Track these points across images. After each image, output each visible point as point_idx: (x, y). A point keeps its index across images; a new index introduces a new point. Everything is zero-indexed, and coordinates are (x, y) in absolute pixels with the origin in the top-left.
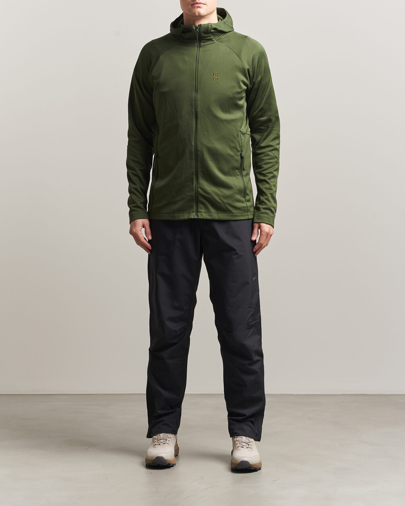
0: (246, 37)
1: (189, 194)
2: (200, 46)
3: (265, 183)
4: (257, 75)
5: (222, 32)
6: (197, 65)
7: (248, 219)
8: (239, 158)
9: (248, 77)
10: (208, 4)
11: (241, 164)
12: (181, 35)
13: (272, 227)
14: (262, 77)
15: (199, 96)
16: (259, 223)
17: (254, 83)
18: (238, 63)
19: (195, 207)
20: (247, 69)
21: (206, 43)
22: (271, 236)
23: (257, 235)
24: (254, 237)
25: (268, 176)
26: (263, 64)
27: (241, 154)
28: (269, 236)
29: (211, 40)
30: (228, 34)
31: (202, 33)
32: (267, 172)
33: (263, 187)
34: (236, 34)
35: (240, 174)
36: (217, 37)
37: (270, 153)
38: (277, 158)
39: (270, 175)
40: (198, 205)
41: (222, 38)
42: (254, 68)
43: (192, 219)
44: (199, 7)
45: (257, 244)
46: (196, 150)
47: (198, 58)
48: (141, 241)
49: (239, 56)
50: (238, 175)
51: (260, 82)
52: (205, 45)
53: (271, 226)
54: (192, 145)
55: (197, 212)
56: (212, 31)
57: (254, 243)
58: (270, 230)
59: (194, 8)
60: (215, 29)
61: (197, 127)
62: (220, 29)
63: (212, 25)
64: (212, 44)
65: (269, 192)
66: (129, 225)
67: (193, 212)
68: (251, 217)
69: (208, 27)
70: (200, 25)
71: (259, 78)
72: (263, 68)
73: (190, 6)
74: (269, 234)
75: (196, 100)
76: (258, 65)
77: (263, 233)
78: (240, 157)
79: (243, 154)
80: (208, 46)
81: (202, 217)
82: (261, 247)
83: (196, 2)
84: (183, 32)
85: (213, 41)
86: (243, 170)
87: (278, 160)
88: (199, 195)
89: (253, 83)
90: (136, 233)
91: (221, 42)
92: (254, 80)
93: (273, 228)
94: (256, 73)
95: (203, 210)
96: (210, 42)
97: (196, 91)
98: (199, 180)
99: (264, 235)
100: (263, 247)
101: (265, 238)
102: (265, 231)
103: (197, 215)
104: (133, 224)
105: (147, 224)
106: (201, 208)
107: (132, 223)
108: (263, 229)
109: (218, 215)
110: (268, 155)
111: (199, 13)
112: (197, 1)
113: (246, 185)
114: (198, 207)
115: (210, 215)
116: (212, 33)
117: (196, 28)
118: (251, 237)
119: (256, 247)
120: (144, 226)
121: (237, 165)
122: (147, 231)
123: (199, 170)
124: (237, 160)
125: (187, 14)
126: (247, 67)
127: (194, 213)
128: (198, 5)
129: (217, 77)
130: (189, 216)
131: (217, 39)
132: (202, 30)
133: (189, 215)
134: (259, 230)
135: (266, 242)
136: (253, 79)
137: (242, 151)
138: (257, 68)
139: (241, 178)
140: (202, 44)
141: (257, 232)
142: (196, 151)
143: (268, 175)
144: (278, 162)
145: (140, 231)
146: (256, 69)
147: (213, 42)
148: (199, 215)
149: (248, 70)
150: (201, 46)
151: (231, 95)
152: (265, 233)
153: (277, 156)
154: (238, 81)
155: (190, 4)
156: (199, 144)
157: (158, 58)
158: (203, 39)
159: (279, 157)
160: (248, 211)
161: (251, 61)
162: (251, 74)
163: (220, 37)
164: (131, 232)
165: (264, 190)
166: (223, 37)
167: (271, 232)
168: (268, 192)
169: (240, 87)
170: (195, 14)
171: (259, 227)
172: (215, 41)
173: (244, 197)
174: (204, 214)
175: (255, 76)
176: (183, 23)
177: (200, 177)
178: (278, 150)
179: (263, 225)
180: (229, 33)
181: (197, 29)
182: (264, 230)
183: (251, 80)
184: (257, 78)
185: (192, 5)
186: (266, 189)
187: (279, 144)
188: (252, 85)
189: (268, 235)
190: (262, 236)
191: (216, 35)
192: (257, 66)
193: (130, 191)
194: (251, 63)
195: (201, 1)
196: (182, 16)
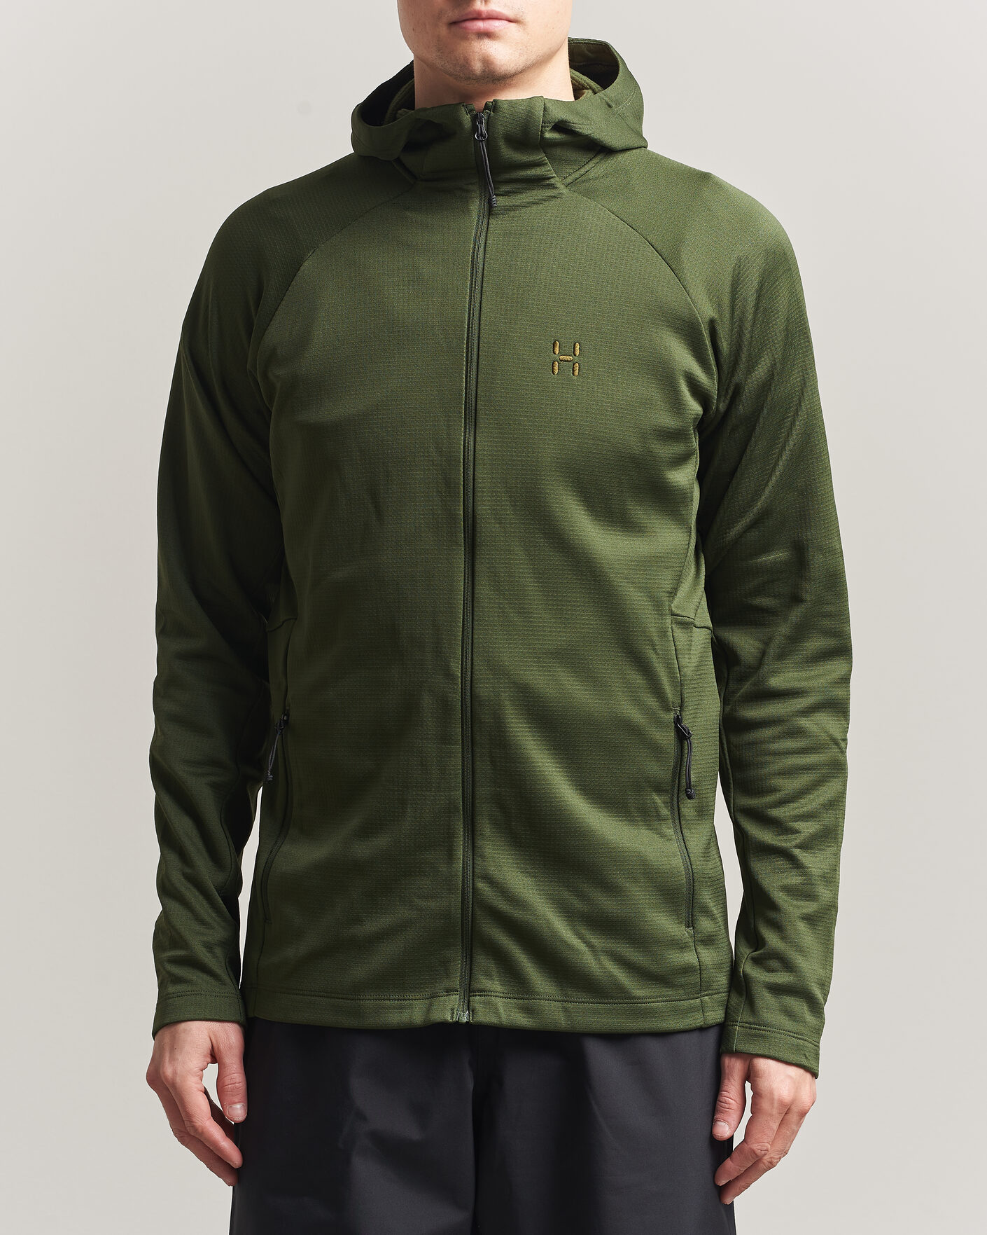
0: (705, 177)
1: (432, 904)
2: (490, 211)
3: (781, 863)
4: (750, 356)
5: (597, 149)
6: (478, 296)
7: (701, 1029)
8: (666, 739)
9: (713, 362)
10: (528, 18)
11: (675, 767)
12: (398, 160)
13: (808, 1076)
14: (774, 366)
15: (485, 445)
16: (749, 1057)
17: (738, 391)
18: (669, 293)
19: (458, 967)
20: (707, 320)
21: (519, 196)
22: (803, 1114)
23: (739, 1113)
24: (724, 1121)
25: (797, 832)
26: (782, 304)
27: (678, 720)
28: (791, 1115)
29: (540, 182)
30: (621, 158)
31: (502, 144)
32: (797, 812)
33: (774, 879)
34: (657, 161)
35: (672, 813)
36: (569, 170)
37: (804, 722)
38: (837, 744)
39: (808, 828)
40: (471, 958)
41: (592, 175)
42: (741, 321)
43: (444, 1025)
44: (488, 35)
45: (735, 1155)
46: (471, 700)
47: (480, 271)
48: (193, 1127)
49: (672, 261)
50: (660, 818)
51: (766, 387)
52: (514, 208)
53: (801, 1071)
54: (448, 675)
55: (470, 990)
56: (548, 135)
57: (723, 1149)
58: (797, 1089)
59: (465, 37)
60: (561, 126)
61: (476, 592)
62: (585, 129)
63: (548, 105)
64: (547, 203)
65: (799, 907)
66: (150, 1043)
67: (449, 991)
68: (715, 1015)
69: (530, 114)
70: (495, 107)
71: (761, 371)
72: (779, 324)
73: (443, 30)
74: (795, 1109)
75: (470, 462)
76: (757, 307)
77: (765, 1105)
78: (673, 734)
79: (687, 723)
80: (528, 210)
81: (489, 1018)
82: (756, 1166)
83: (470, 9)
84: (412, 146)
85: (553, 186)
86: (683, 795)
87: (843, 752)
88: (478, 912)
89: (733, 393)
90: (174, 1085)
91: (589, 194)
92: (736, 379)
93: (815, 1075)
94: (750, 343)
95: (495, 985)
96: (538, 194)
97: (473, 418)
98: (479, 842)
99: (771, 1115)
100: (761, 1165)
101: (775, 1126)
102: (776, 1097)
103: (470, 1007)
104: (167, 1040)
105: (230, 1048)
106: (489, 976)
107: (166, 1034)
108: (764, 1084)
109: (566, 1010)
110: (797, 732)
111: (487, 62)
112: (479, 6)
113: (698, 864)
114: (471, 969)
115: (528, 1010)
116: (545, 145)
117: (475, 118)
118: (713, 1122)
119: (731, 1167)
120: (214, 1057)
121: (659, 770)
122: (227, 1080)
123: (484, 790)
124: (656, 751)
125: (432, 66)
126: (706, 311)
127: (455, 998)
128: (481, 25)
129: (569, 358)
130: (429, 1010)
131: (569, 180)
132: (500, 129)
133: (430, 1005)
134: (748, 1085)
135: (779, 1145)
136: (733, 375)
137: (681, 706)
138: (754, 319)
139: (675, 831)
140: (500, 202)
141: (738, 1099)
142: (469, 700)
143: (798, 825)
144: (838, 768)
145: (197, 1079)
146: (748, 325)
147: (552, 192)
148: (479, 1008)
149: (712, 323)
150: (495, 211)
151: (634, 445)
152: (776, 1105)
153: (839, 736)
154: (665, 376)
155: (445, 20)
156: (481, 670)
157: (294, 267)
158: (507, 176)
159: (845, 740)
160: (703, 987)
161: (727, 289)
162: (725, 346)
163: (582, 171)
164: (157, 1079)
165: (780, 898)
166: (598, 169)
167: (805, 1097)
168: (793, 908)
169: (676, 405)
170: (466, 64)
171: (750, 1075)
172: (562, 186)
173: (691, 923)
174: (500, 1003)
175: (744, 357)
176: (409, 102)
177: (486, 827)
178: (840, 708)
179: (764, 1065)
180: (627, 154)
181: (481, 123)
182: (771, 1093)
183: (724, 378)
184: (750, 369)
185: (454, 23)
186: (788, 890)
187: (845, 680)
188: (727, 402)
189: (788, 1112)
190: (761, 1119)
191: (568, 162)
192: (756, 313)
193: (165, 888)
194: (726, 300)
195: (494, 7)
196: (407, 73)
